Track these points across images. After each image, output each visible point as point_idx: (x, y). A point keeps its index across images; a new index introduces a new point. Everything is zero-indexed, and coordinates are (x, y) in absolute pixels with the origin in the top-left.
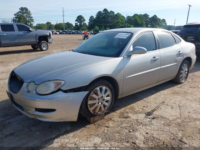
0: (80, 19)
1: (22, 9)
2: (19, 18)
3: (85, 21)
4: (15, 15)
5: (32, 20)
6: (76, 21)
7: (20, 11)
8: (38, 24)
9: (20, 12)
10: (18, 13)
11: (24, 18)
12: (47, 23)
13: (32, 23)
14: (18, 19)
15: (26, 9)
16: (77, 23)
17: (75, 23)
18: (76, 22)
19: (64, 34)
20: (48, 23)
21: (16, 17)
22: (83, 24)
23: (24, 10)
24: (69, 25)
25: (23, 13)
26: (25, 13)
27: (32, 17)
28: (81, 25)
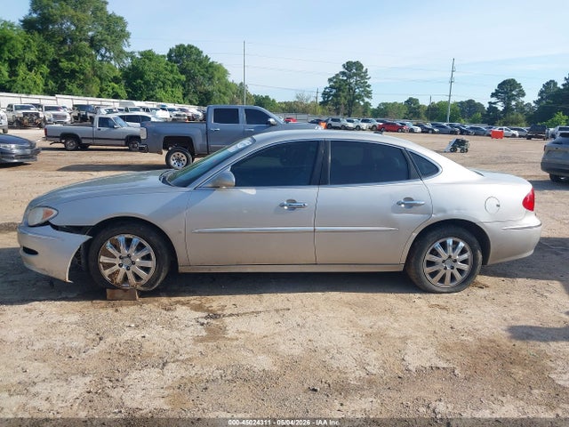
0: (508, 89)
1: (349, 65)
2: (339, 89)
3: (524, 95)
4: (330, 80)
5: (368, 94)
6: (493, 95)
7: (343, 70)
8: (383, 104)
9: (343, 73)
10: (337, 75)
11: (351, 88)
12: (407, 102)
13: (366, 100)
14: (334, 91)
15: (358, 66)
16: (495, 103)
17: (490, 103)
18: (494, 100)
19: (434, 132)
20: (411, 101)
21: (331, 87)
22: (517, 105)
23: (353, 69)
24: (469, 108)
25: (350, 77)
26: (355, 75)
27: (369, 86)
28: (507, 109)
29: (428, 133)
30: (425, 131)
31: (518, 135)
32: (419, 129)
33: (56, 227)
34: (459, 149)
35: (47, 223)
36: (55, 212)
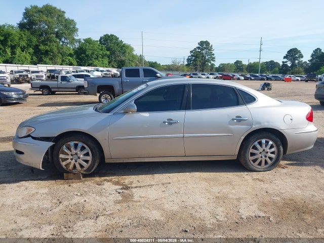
0: (293, 54)
1: (202, 43)
2: (196, 57)
3: (302, 57)
4: (191, 52)
5: (213, 59)
6: (285, 58)
7: (198, 46)
8: (222, 64)
9: (198, 48)
10: (195, 49)
11: (203, 56)
12: (236, 63)
13: (212, 62)
14: (194, 58)
15: (207, 43)
16: (286, 62)
17: (283, 62)
18: (285, 60)
19: (251, 80)
20: (237, 62)
21: (192, 56)
22: (298, 63)
23: (204, 45)
24: (271, 66)
25: (202, 50)
26: (205, 48)
27: (213, 54)
28: (293, 65)
29: (248, 80)
30: (246, 79)
31: (300, 80)
32: (243, 78)
33: (34, 138)
34: (266, 89)
35: (29, 136)
36: (33, 129)
